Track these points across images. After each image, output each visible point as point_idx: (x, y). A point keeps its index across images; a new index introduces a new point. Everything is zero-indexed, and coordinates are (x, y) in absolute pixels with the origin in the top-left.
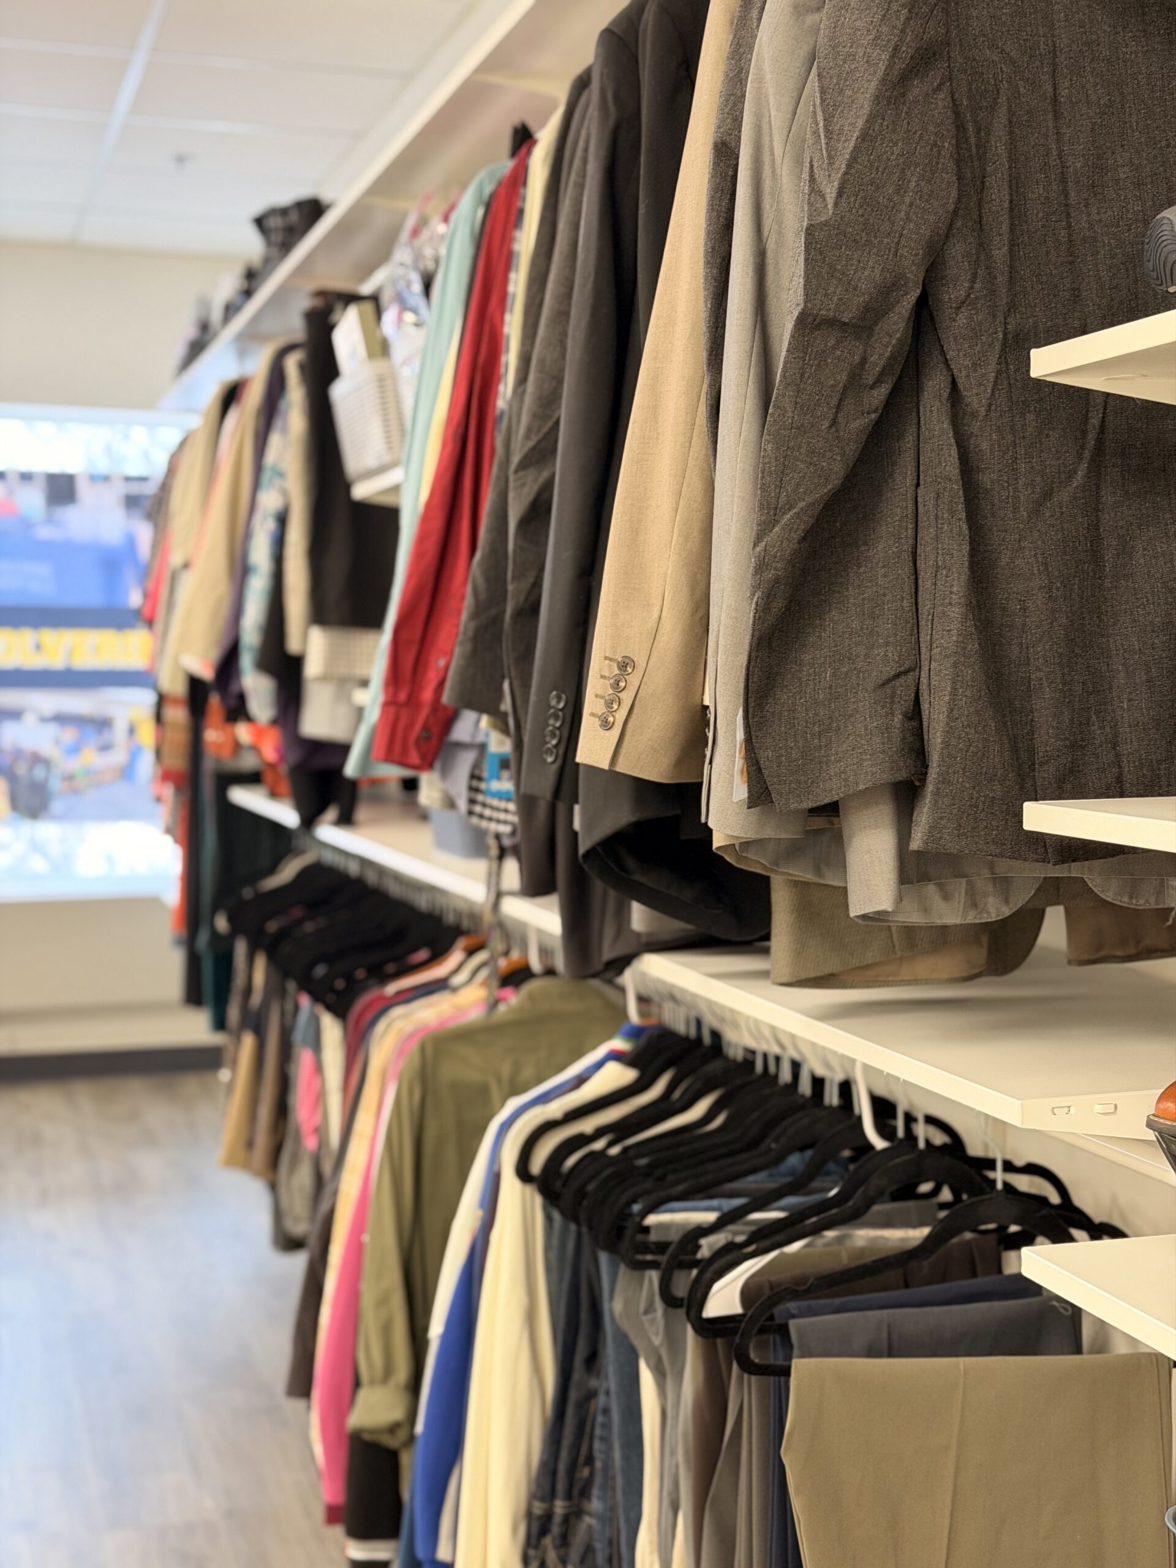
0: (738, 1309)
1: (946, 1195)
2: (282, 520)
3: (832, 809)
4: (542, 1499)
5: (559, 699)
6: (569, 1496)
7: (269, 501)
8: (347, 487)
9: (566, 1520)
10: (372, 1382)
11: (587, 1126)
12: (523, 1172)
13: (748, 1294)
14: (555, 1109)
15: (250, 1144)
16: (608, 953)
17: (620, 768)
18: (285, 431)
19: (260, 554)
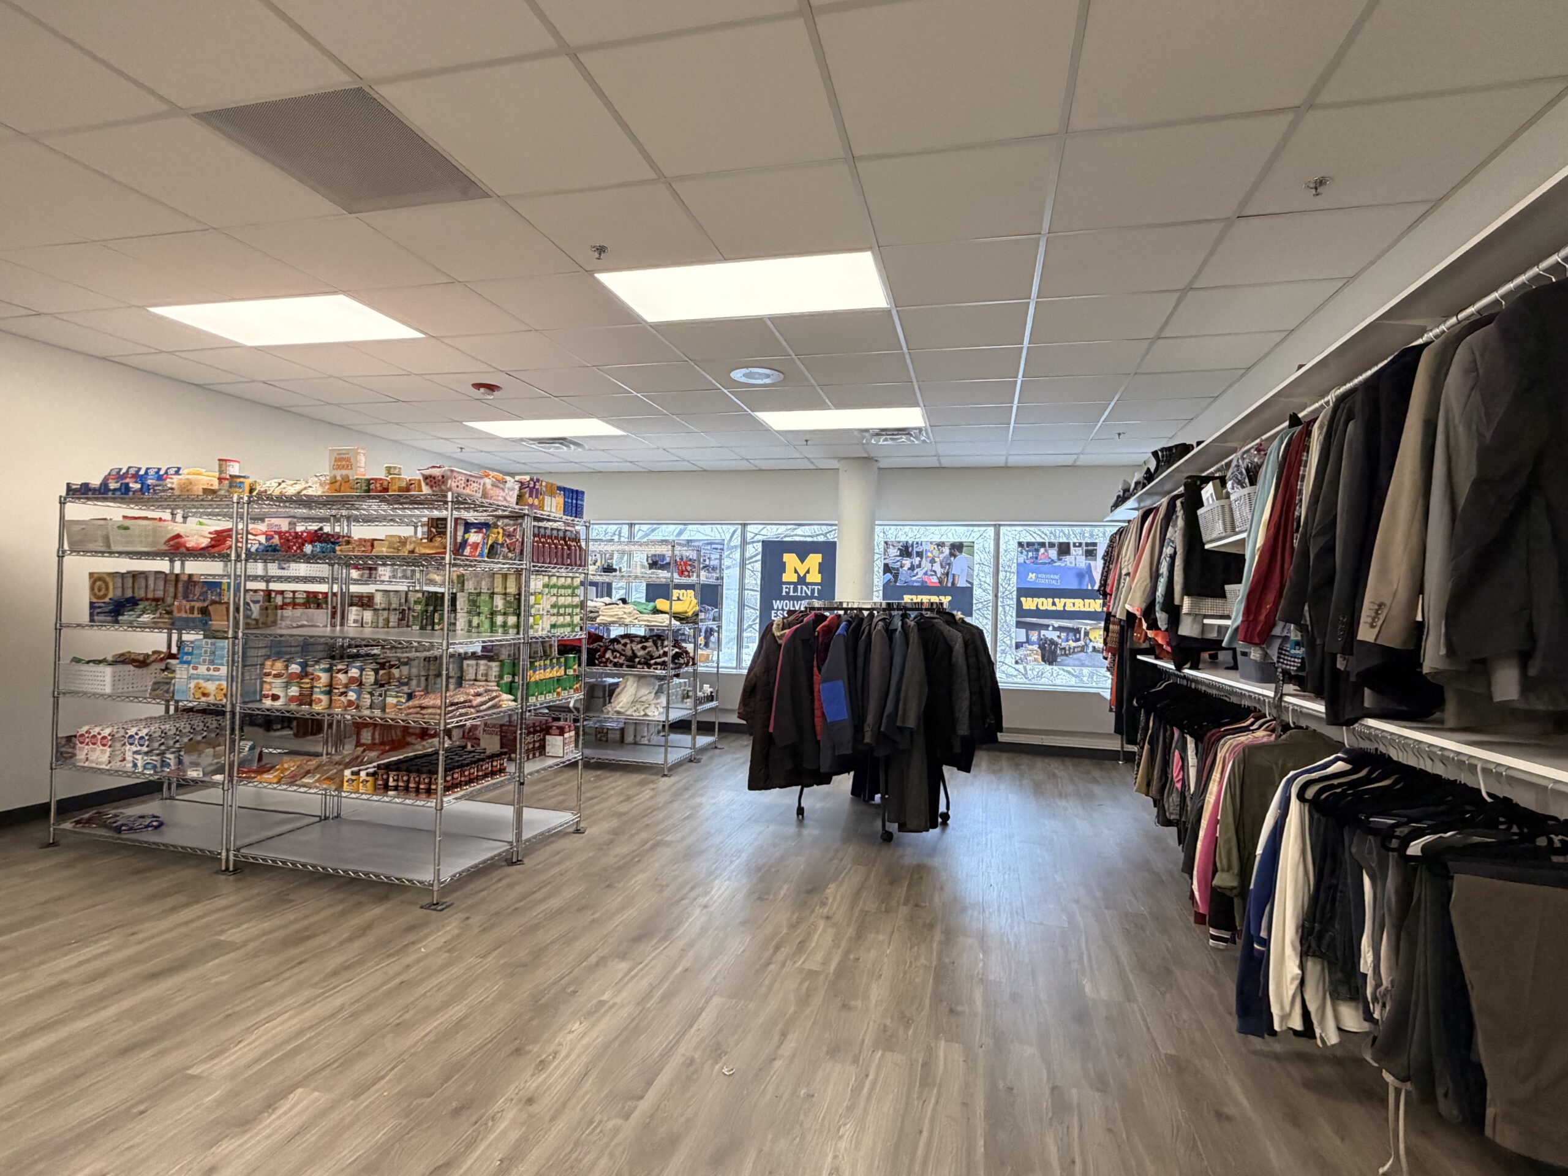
0: (1419, 854)
1: (1515, 829)
2: (1173, 557)
3: (1483, 662)
4: (1309, 922)
5: (1344, 617)
6: (1321, 923)
7: (1168, 551)
8: (1203, 544)
9: (1320, 931)
10: (1223, 870)
11: (1335, 782)
12: (1301, 797)
13: (1424, 849)
14: (1315, 775)
15: (1149, 784)
16: (1348, 716)
17: (1379, 642)
18: (1175, 525)
19: (1164, 569)
